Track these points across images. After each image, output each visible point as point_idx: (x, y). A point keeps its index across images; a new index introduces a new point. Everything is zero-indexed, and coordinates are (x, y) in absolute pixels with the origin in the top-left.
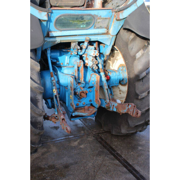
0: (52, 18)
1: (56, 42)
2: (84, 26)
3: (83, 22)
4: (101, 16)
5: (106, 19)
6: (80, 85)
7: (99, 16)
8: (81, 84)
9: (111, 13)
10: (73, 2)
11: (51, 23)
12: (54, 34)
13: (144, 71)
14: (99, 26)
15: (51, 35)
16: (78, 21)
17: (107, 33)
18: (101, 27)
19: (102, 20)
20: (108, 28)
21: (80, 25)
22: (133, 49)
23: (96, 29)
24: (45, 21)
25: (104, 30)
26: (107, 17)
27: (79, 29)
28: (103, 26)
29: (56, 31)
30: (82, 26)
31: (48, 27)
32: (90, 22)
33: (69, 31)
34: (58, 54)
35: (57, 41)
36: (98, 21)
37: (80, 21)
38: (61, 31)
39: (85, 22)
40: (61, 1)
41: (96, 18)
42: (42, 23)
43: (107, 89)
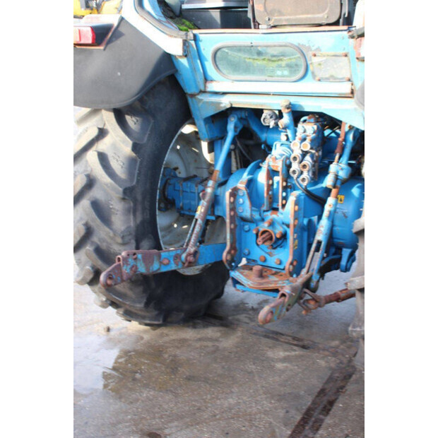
1: (222, 105)
2: (286, 73)
3: (280, 63)
4: (318, 49)
5: (335, 56)
7: (313, 48)
8: (276, 214)
10: (309, 16)
11: (205, 63)
14: (327, 76)
15: (209, 89)
16: (264, 59)
17: (353, 95)
18: (332, 79)
19: (325, 58)
20: (352, 80)
21: (273, 71)
23: (319, 80)
25: (345, 88)
27: (272, 78)
28: (340, 77)
29: (222, 81)
30: (279, 73)
31: (202, 71)
35: (221, 103)
36: (315, 60)
37: (269, 60)
38: (233, 81)
39: (283, 63)
40: (281, 13)
41: (309, 55)
42: (178, 61)
43: (319, 243)
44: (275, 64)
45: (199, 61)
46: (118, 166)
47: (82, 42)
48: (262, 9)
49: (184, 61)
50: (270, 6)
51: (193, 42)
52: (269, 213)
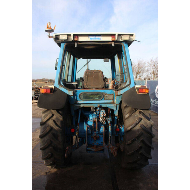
0: (77, 94)
1: (81, 107)
2: (98, 98)
4: (107, 93)
5: (110, 95)
6: (96, 132)
9: (113, 91)
11: (77, 97)
12: (79, 102)
13: (129, 127)
15: (77, 103)
17: (113, 103)
18: (109, 99)
19: (108, 95)
20: (113, 100)
22: (126, 113)
23: (106, 100)
24: (72, 95)
25: (111, 101)
26: (111, 94)
27: (94, 100)
29: (81, 101)
30: (96, 98)
31: (76, 99)
32: (101, 96)
33: (89, 101)
34: (89, 113)
36: (106, 96)
38: (84, 101)
39: (98, 96)
40: (90, 86)
41: (104, 94)
42: (71, 97)
43: (110, 137)
44: (95, 97)
45: (75, 97)
46: (58, 123)
47: (47, 92)
48: (86, 85)
49: (72, 97)
50: (87, 84)
51: (75, 92)
52: (94, 132)
